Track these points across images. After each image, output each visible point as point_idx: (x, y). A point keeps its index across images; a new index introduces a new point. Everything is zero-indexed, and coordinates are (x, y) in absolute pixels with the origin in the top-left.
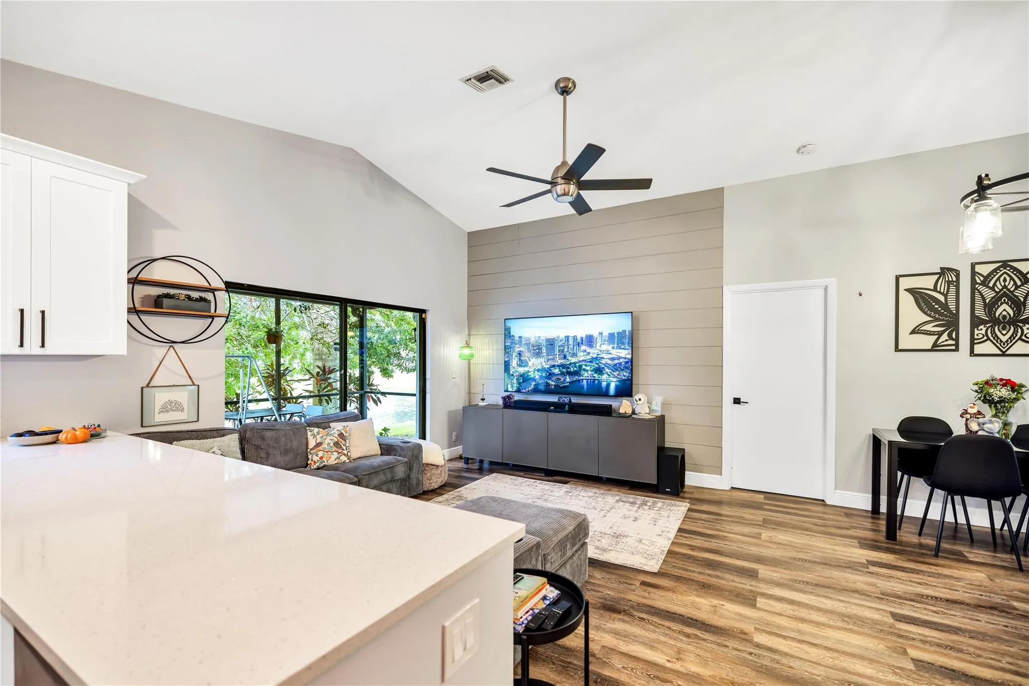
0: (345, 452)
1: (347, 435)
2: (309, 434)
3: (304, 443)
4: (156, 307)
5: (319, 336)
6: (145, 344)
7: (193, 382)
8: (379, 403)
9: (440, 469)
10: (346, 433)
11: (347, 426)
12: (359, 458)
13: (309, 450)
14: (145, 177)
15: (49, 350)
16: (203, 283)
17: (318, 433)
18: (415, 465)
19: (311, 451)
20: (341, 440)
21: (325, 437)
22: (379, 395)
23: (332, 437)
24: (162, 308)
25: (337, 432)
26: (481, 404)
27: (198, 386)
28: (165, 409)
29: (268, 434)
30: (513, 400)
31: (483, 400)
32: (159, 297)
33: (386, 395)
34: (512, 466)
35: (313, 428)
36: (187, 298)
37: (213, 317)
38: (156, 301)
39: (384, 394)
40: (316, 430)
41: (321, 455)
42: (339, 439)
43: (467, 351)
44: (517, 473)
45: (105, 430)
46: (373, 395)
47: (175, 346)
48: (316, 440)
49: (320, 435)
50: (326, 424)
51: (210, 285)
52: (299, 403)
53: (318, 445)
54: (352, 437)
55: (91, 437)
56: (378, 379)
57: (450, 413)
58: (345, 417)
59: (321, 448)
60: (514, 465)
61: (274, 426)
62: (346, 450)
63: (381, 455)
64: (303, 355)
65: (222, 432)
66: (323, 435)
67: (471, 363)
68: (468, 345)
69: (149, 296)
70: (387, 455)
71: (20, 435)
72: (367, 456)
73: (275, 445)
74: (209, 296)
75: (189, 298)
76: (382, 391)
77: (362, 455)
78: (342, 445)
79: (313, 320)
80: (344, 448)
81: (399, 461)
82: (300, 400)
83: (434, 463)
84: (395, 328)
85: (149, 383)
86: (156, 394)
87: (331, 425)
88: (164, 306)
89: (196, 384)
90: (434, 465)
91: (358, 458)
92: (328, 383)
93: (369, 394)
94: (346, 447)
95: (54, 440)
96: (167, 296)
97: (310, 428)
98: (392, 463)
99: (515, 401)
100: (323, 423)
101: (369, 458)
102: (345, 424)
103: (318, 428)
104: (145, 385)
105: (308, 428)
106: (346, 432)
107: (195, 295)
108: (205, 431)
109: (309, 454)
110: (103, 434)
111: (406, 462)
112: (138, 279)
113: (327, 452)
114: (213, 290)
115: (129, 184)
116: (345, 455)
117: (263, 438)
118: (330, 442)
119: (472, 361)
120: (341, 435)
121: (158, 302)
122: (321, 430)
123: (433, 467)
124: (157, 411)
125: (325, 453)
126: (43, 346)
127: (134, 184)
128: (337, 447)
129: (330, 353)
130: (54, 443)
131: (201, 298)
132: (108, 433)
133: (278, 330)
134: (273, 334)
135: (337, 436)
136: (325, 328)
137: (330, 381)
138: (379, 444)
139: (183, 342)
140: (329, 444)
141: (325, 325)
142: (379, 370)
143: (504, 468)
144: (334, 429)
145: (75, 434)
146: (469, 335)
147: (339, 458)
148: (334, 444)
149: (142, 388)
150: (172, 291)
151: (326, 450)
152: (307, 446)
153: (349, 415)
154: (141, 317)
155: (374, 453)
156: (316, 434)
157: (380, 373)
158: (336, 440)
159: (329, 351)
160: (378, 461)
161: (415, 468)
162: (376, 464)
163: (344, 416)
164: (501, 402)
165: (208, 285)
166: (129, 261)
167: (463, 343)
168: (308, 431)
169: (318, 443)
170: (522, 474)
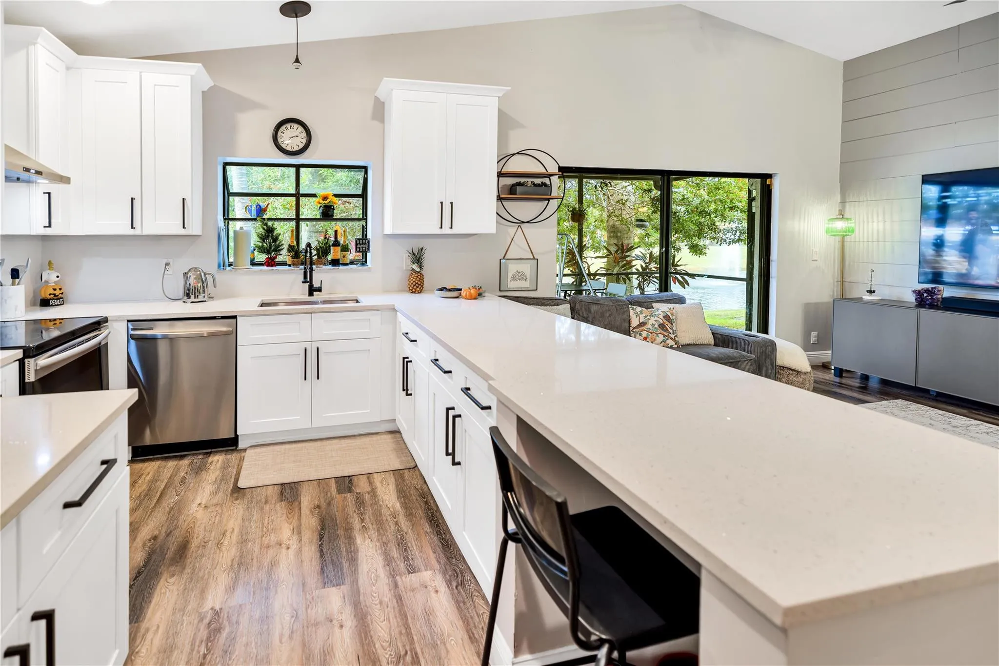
0: (673, 336)
1: (674, 317)
2: (632, 312)
3: (627, 321)
4: (511, 194)
5: (617, 213)
6: (503, 225)
7: (533, 256)
8: (686, 286)
9: (803, 376)
10: (673, 316)
11: (673, 308)
12: (688, 345)
13: (631, 329)
14: (510, 88)
15: (455, 231)
16: (542, 170)
17: (641, 312)
18: (765, 365)
19: (633, 329)
20: (667, 323)
21: (648, 317)
22: (686, 277)
23: (656, 318)
24: (516, 194)
25: (662, 314)
26: (867, 297)
27: (537, 260)
28: (514, 278)
29: (594, 308)
30: (939, 296)
31: (871, 292)
32: (513, 185)
33: (695, 277)
34: (936, 396)
35: (635, 307)
36: (533, 184)
37: (549, 200)
38: (511, 189)
39: (692, 276)
40: (639, 309)
41: (646, 336)
42: (665, 321)
43: (840, 225)
44: (951, 408)
45: (485, 292)
46: (678, 276)
47: (523, 225)
48: (639, 319)
49: (644, 315)
50: (649, 304)
51: (547, 171)
52: (597, 280)
53: (642, 324)
54: (678, 321)
55: (479, 295)
56: (684, 258)
57: (807, 306)
58: (669, 299)
59: (644, 328)
60: (939, 394)
61: (598, 301)
62: (673, 334)
63: (714, 346)
64: (593, 233)
65: (556, 302)
66: (647, 314)
67: (845, 240)
68: (842, 215)
69: (506, 185)
70: (723, 347)
71: (441, 290)
72: (697, 345)
73: (600, 319)
74: (547, 181)
75: (535, 185)
76: (690, 272)
77: (691, 342)
78: (669, 329)
79: (610, 197)
80: (671, 331)
81: (744, 357)
82: (597, 277)
83: (793, 368)
84: (707, 198)
85: (505, 256)
86: (509, 265)
87: (654, 305)
88: (517, 194)
89: (536, 258)
90: (794, 370)
91: (686, 345)
92: (627, 261)
93: (674, 275)
94: (673, 331)
95: (457, 295)
96: (519, 184)
97: (633, 307)
98: (736, 358)
99: (943, 299)
100: (646, 303)
101: (702, 346)
102: (671, 306)
103: (641, 307)
104: (502, 258)
105: (630, 306)
106: (672, 314)
107: (538, 181)
108: (543, 299)
109: (632, 332)
110: (484, 294)
111: (754, 359)
112: (502, 172)
113: (651, 333)
114: (549, 176)
115: (499, 97)
116: (672, 339)
117: (590, 312)
118: (654, 323)
119: (847, 239)
120: (667, 317)
121: (512, 189)
122: (644, 309)
123: (791, 372)
124: (509, 279)
125: (650, 334)
126: (451, 228)
127: (503, 96)
128: (662, 329)
129: (629, 229)
130: (457, 297)
131: (542, 183)
132: (486, 294)
133: (581, 209)
134: (577, 213)
135: (662, 318)
136: (623, 204)
137: (628, 259)
138: (712, 333)
139: (528, 222)
140: (653, 325)
141: (624, 202)
142: (687, 247)
143: (919, 396)
144: (658, 310)
145: (470, 293)
146: (843, 202)
147: (665, 341)
148: (659, 326)
149: (500, 260)
150: (522, 180)
151: (650, 331)
152: (630, 324)
153: (672, 297)
154: (503, 203)
155: (706, 342)
156: (639, 313)
157: (689, 251)
158: (662, 322)
159: (628, 227)
160: (716, 352)
161: (765, 369)
162: (715, 356)
163: (668, 297)
164: (911, 298)
165: (546, 171)
166: (498, 156)
167: (835, 213)
168: (630, 309)
169: (642, 323)
170: (965, 411)
